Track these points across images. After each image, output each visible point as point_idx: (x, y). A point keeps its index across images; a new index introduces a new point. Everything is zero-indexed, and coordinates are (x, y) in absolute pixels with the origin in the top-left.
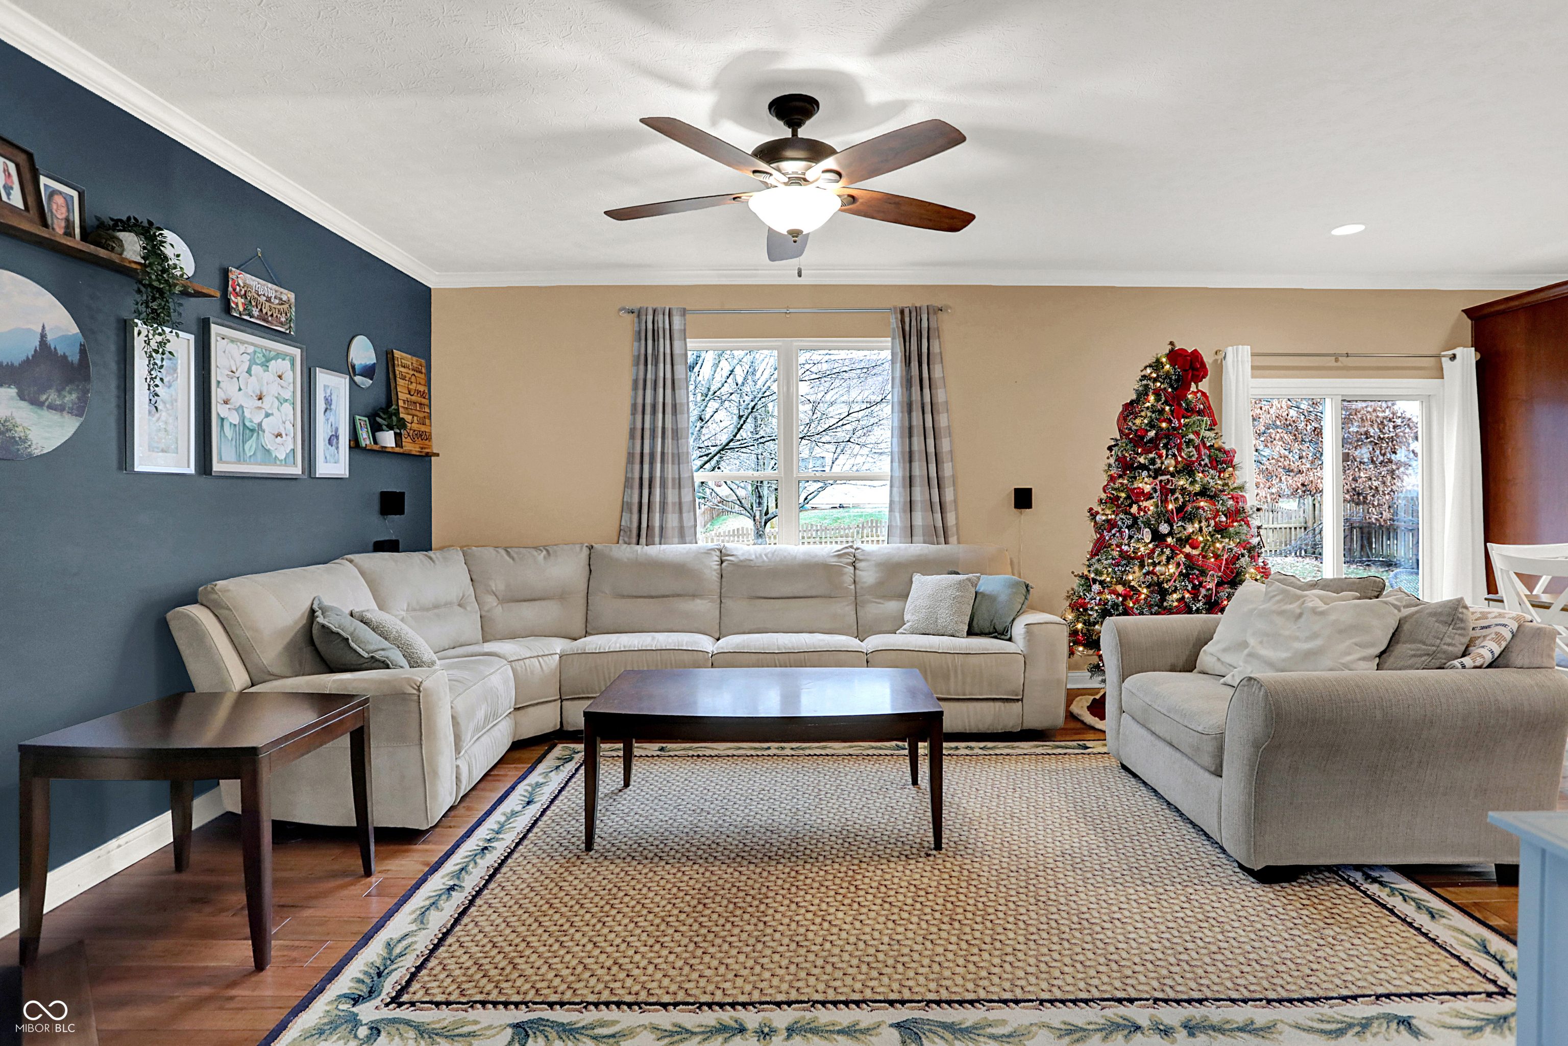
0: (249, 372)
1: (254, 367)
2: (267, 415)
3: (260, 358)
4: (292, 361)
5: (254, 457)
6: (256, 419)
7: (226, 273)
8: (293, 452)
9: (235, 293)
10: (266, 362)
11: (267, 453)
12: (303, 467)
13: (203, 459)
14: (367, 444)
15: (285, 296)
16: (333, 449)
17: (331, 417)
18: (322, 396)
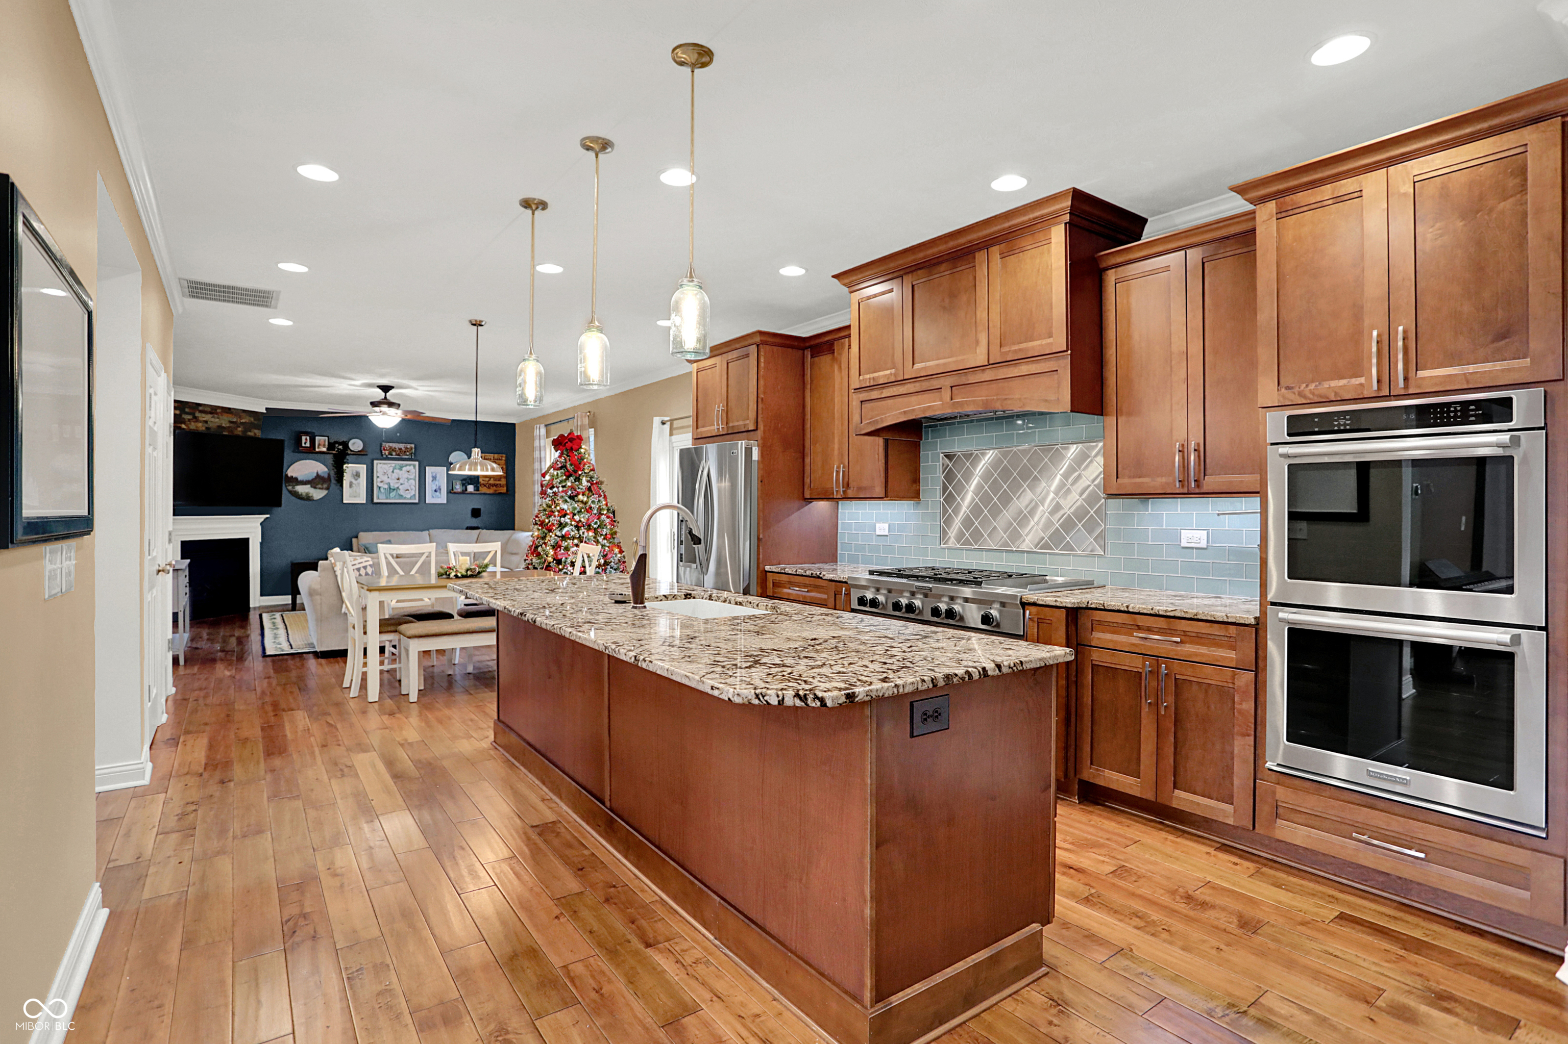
0: (393, 472)
1: (395, 471)
2: (401, 484)
3: (398, 467)
4: (414, 466)
5: (394, 498)
6: (396, 486)
7: (381, 444)
8: (415, 495)
9: (384, 450)
10: (401, 468)
11: (401, 496)
12: (419, 500)
13: (370, 499)
14: (460, 490)
15: (409, 446)
16: (438, 493)
17: (437, 483)
18: (431, 475)
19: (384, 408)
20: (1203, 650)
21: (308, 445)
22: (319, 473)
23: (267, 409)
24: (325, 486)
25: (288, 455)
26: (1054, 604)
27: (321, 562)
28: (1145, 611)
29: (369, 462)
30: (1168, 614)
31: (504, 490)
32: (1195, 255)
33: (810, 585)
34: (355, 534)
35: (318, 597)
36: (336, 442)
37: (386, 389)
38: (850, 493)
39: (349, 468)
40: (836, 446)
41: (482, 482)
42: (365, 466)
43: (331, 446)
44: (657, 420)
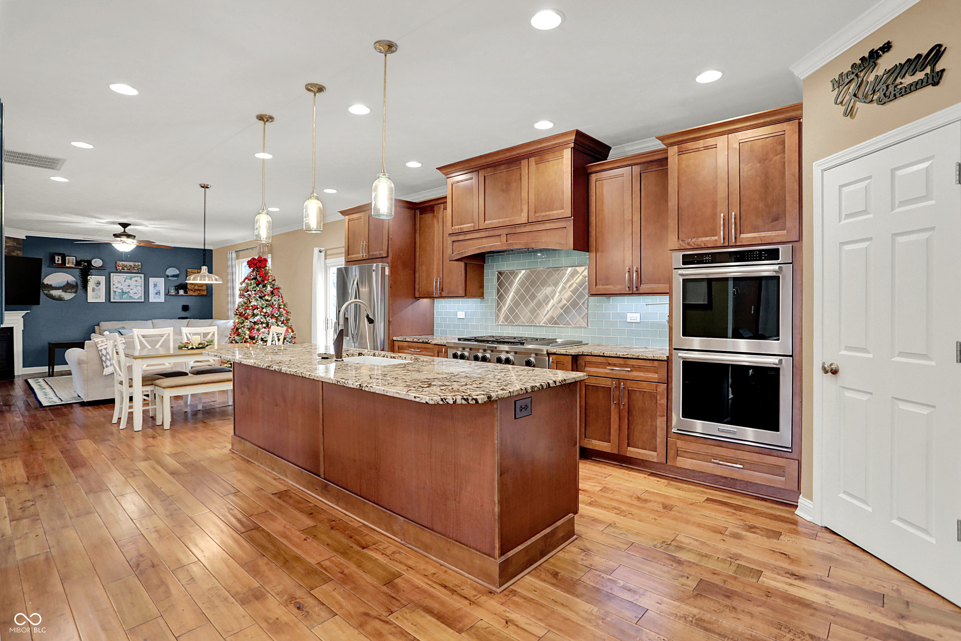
0: (125, 281)
1: (126, 280)
2: (131, 289)
3: (129, 278)
4: (141, 277)
5: (126, 298)
6: (127, 291)
7: (116, 263)
8: (141, 297)
9: (119, 266)
10: (131, 279)
11: (131, 297)
12: (144, 300)
13: (108, 299)
14: (173, 294)
15: (137, 264)
16: (158, 296)
17: (157, 288)
18: (153, 283)
19: (124, 239)
20: (642, 374)
21: (60, 262)
22: (69, 282)
23: (26, 237)
24: (74, 290)
25: (44, 269)
26: (565, 353)
27: (86, 342)
28: (613, 355)
29: (107, 274)
30: (624, 356)
31: (205, 293)
32: (637, 169)
33: (422, 348)
34: (97, 324)
35: (85, 365)
36: (82, 261)
37: (125, 225)
38: (444, 294)
39: (92, 280)
40: (435, 267)
41: (190, 288)
42: (104, 277)
43: (78, 263)
44: (316, 250)
